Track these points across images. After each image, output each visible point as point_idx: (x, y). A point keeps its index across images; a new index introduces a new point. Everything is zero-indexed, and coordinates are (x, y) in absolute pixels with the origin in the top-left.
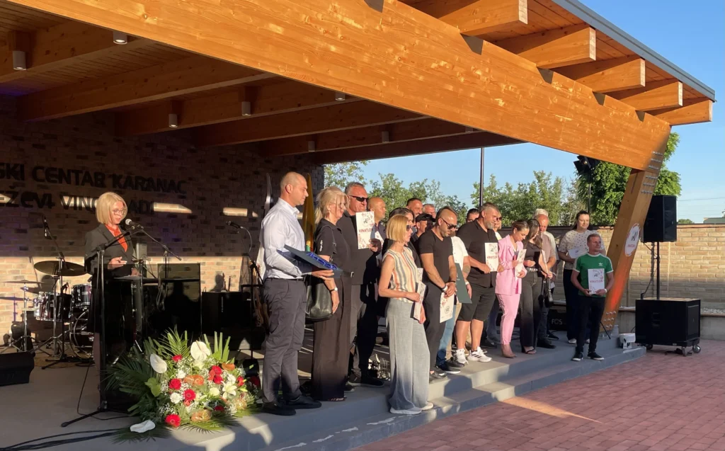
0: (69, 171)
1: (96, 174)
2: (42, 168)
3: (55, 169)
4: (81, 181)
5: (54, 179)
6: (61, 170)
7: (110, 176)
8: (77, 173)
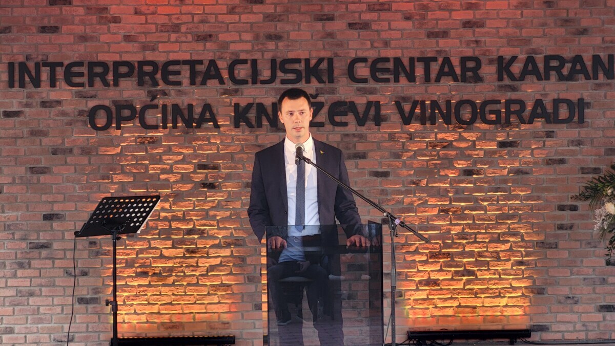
0: (412, 60)
1: (464, 60)
2: (364, 60)
3: (386, 60)
4: (433, 76)
5: (386, 76)
6: (397, 61)
7: (491, 62)
8: (427, 61)
